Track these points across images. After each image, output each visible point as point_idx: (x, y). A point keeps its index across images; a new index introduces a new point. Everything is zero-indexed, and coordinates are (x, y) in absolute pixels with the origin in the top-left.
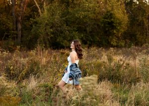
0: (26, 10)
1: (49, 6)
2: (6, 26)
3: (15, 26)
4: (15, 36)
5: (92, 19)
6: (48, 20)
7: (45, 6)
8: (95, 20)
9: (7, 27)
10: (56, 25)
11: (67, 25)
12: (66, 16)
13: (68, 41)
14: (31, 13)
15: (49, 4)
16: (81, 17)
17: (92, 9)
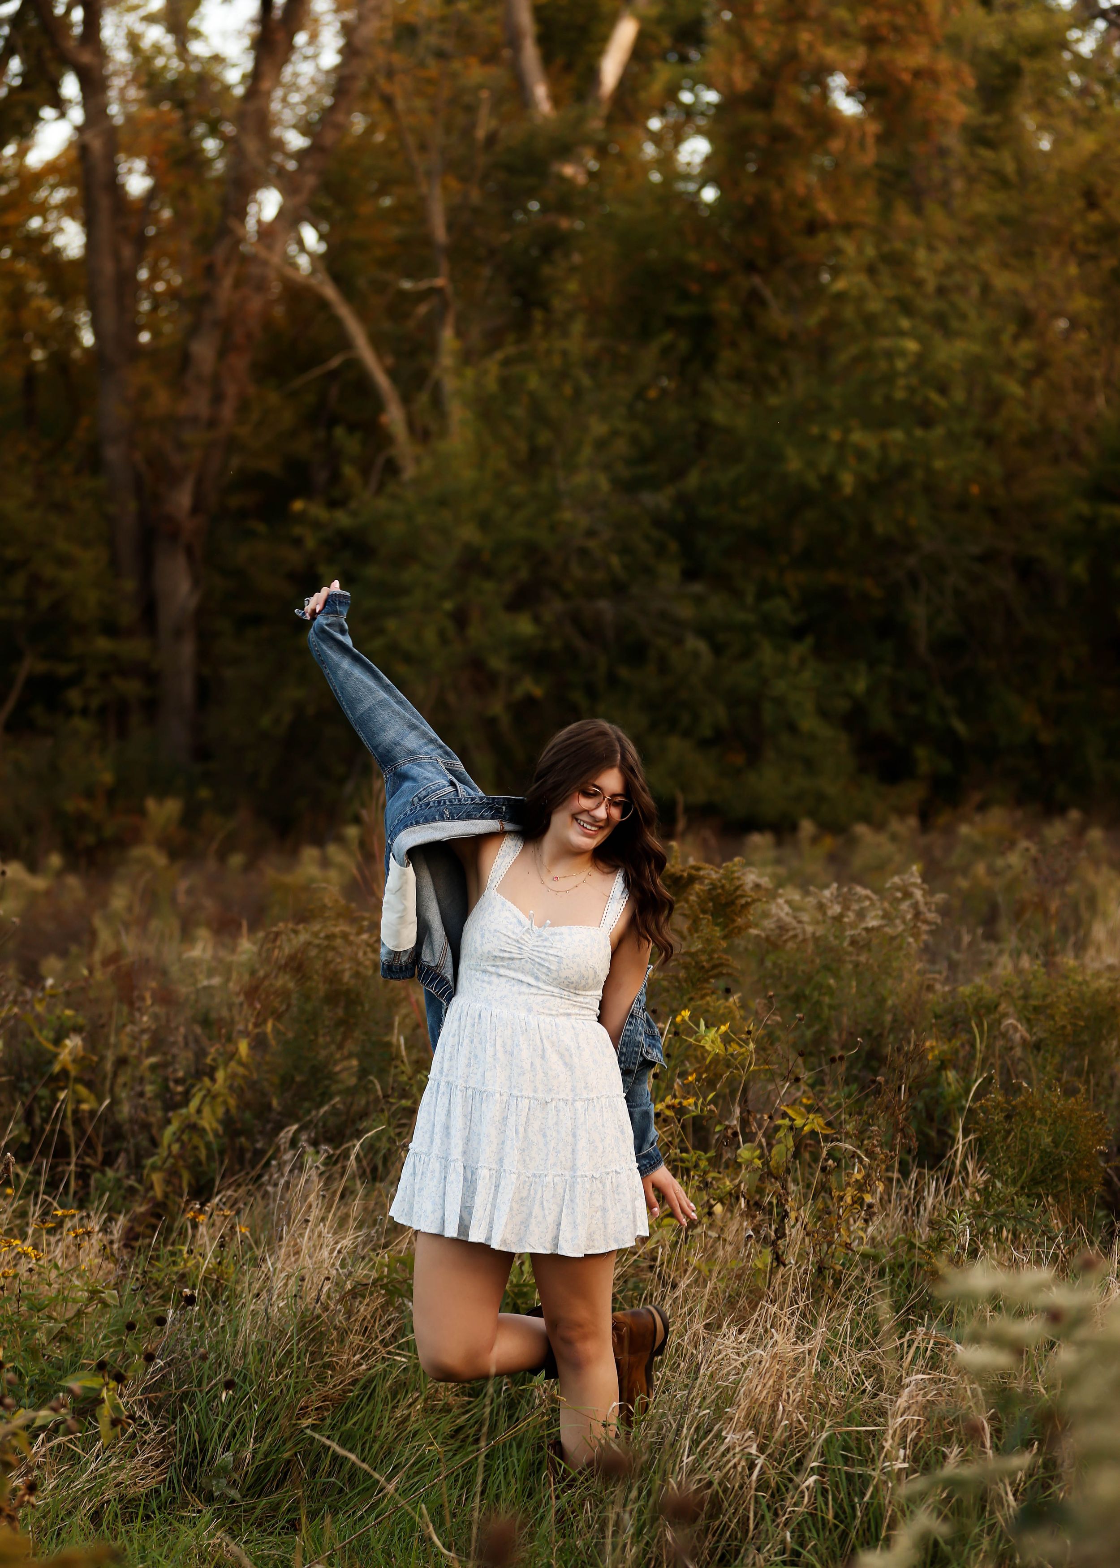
0: (244, 407)
1: (492, 367)
2: (35, 581)
3: (129, 585)
4: (132, 687)
5: (962, 506)
6: (484, 521)
7: (447, 360)
8: (994, 513)
9: (44, 600)
10: (577, 571)
11: (690, 574)
12: (678, 474)
13: (704, 744)
14: (303, 446)
15: (494, 339)
16: (847, 481)
17: (959, 396)
